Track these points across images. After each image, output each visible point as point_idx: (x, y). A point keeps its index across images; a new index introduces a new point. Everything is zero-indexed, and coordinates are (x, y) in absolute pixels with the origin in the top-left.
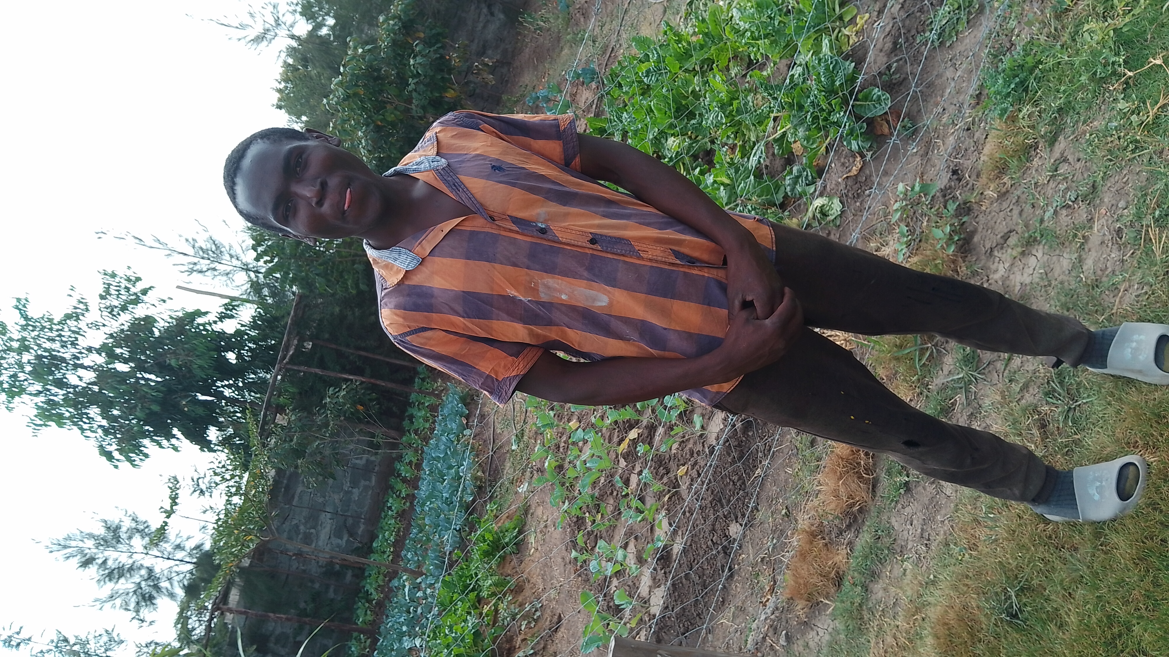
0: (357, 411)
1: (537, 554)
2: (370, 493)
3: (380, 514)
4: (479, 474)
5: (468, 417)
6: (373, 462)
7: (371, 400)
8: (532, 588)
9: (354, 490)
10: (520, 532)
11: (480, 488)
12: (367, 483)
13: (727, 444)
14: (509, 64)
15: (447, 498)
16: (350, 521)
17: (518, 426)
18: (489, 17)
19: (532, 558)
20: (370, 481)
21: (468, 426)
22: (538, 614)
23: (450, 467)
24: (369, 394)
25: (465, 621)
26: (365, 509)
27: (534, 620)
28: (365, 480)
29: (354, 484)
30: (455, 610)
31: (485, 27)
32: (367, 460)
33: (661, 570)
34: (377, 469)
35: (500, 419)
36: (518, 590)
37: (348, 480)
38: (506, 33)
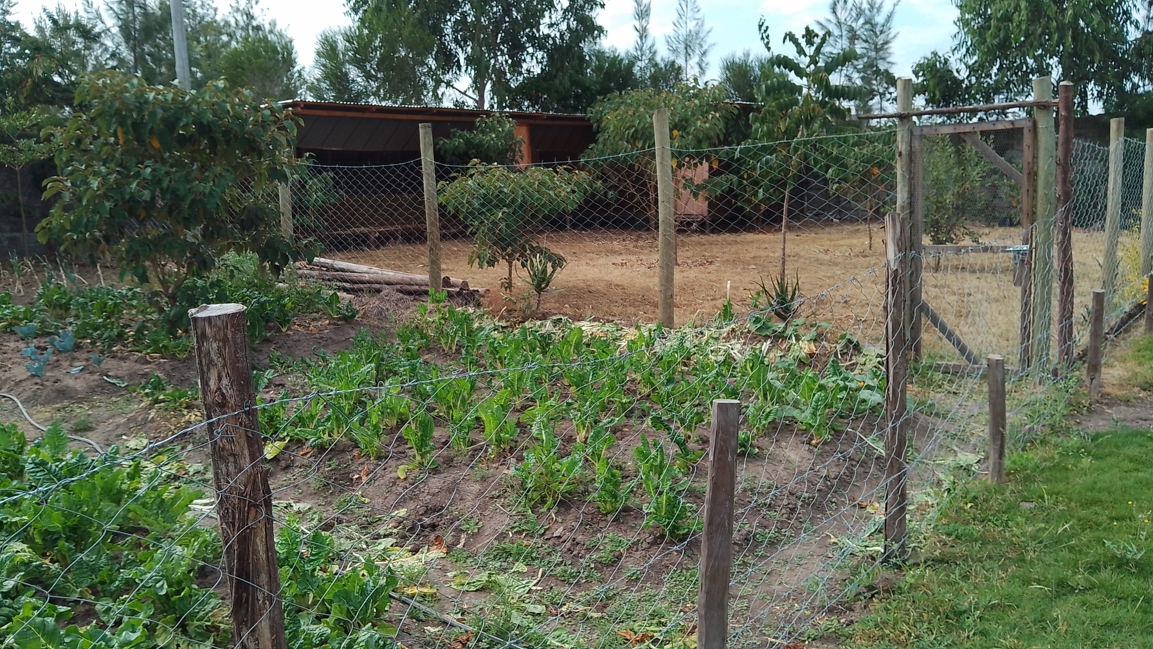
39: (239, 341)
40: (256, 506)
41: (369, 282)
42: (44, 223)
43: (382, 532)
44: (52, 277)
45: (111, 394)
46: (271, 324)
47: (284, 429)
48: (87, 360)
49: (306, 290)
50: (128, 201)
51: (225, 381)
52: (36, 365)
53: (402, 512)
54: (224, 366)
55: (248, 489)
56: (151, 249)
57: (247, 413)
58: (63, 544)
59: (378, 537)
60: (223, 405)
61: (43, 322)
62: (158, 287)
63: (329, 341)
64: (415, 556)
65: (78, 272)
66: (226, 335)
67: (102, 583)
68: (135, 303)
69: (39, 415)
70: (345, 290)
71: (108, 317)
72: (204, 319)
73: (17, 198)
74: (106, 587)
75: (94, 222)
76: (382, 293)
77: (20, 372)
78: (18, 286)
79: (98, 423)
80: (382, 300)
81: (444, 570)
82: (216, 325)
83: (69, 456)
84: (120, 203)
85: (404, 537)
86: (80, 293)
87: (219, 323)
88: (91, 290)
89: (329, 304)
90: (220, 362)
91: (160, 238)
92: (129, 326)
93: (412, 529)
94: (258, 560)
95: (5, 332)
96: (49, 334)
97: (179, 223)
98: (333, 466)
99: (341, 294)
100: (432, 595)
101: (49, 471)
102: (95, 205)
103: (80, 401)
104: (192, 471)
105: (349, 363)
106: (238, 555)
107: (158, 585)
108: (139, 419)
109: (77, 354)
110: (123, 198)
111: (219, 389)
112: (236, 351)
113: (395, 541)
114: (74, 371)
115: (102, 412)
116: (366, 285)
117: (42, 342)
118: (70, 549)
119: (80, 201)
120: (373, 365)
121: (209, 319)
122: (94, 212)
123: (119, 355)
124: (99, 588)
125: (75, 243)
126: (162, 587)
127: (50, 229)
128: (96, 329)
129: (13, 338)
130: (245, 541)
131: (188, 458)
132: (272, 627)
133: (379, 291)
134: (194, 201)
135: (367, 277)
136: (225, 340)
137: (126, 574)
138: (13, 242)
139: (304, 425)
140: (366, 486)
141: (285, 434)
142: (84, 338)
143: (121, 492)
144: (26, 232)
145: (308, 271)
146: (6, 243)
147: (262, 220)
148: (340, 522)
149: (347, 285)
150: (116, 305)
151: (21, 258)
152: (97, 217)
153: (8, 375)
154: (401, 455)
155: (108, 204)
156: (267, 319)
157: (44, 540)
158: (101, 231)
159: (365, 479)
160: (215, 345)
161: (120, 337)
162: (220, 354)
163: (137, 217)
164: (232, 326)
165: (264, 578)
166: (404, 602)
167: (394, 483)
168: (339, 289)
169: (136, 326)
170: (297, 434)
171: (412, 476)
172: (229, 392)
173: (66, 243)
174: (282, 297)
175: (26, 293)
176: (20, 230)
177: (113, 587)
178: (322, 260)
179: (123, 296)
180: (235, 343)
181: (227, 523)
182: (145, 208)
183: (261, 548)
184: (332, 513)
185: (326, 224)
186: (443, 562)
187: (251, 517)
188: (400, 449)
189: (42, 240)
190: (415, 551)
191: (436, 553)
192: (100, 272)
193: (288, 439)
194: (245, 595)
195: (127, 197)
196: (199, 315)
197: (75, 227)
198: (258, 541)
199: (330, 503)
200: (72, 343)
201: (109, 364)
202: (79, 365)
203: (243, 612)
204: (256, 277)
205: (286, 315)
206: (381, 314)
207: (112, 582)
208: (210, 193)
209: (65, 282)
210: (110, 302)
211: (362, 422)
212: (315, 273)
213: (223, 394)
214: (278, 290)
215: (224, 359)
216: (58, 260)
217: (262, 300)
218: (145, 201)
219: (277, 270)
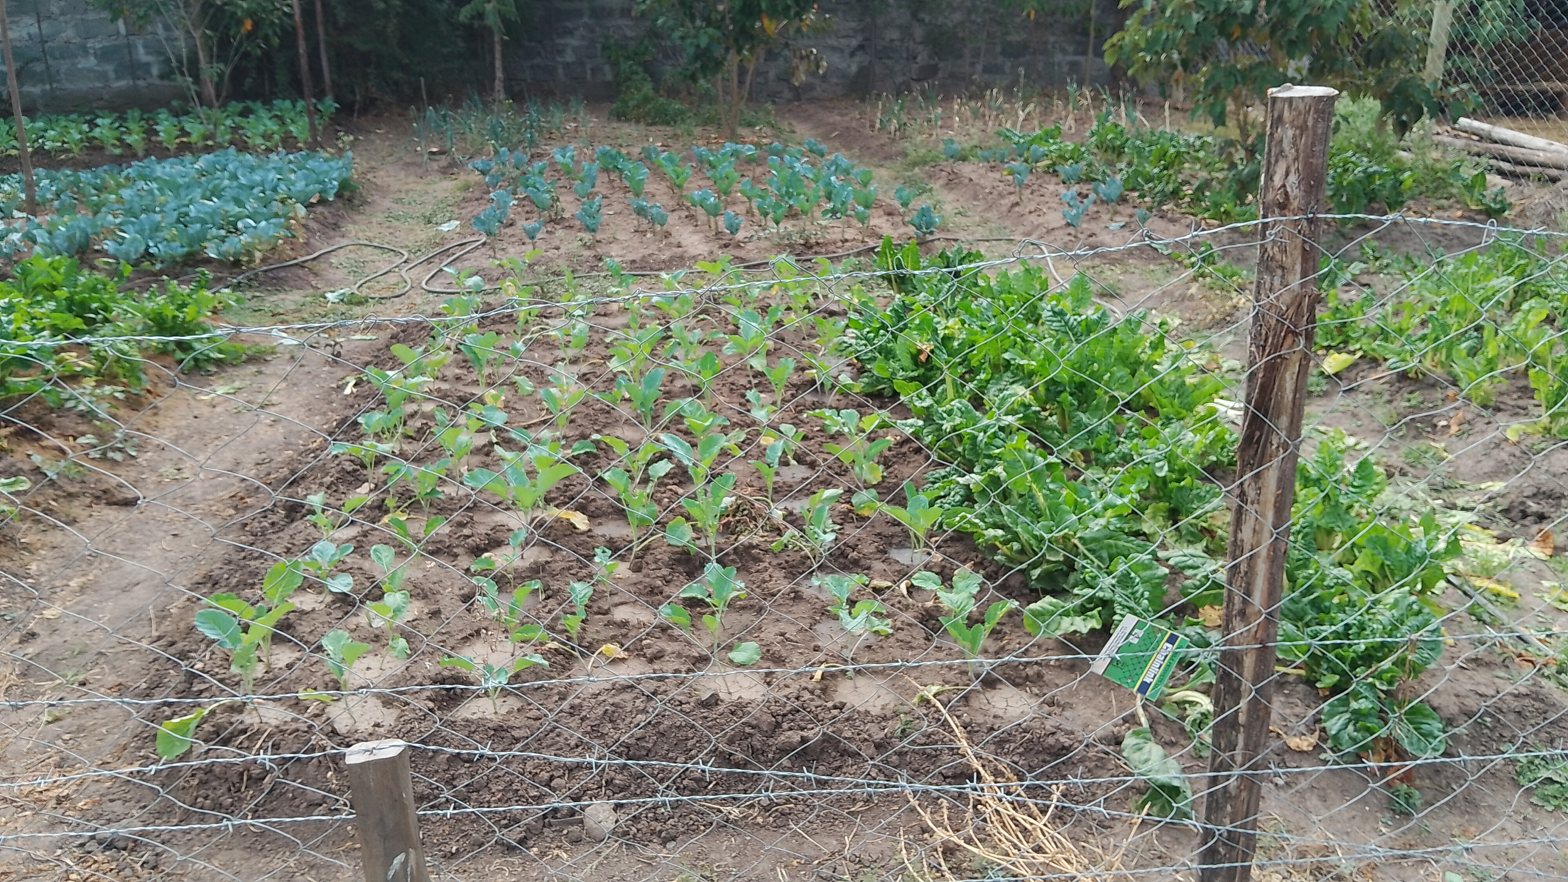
0: (240, 22)
1: (206, 411)
2: (98, 85)
3: (72, 112)
4: (258, 255)
5: (322, 202)
6: (149, 72)
7: (266, 39)
8: (148, 424)
9: (92, 58)
10: (219, 363)
11: (237, 263)
12: (112, 75)
13: (748, 730)
14: (798, 98)
15: (187, 214)
16: (39, 67)
17: (365, 292)
18: (847, 51)
19: (193, 402)
20: (118, 78)
21: (309, 206)
22: (118, 456)
23: (239, 202)
24: (275, 33)
25: (36, 331)
26: (69, 86)
27: (104, 454)
28: (116, 71)
29: (104, 55)
30: (38, 302)
31: (833, 49)
32: (148, 64)
33: (429, 699)
34: (141, 83)
35: (352, 256)
36: (134, 403)
37: (106, 44)
38: (835, 80)
39: (1320, 131)
40: (1296, 334)
41: (1543, 165)
42: (1115, 39)
43: (1460, 502)
44: (1109, 113)
45: (1150, 260)
46: (1376, 206)
47: (1358, 340)
48: (1131, 216)
49: (1438, 166)
50: (1222, 14)
51: (1293, 178)
52: (1074, 212)
53: (1497, 486)
54: (1296, 159)
55: (1291, 312)
56: (1237, 82)
57: (1310, 221)
58: (1066, 397)
59: (1454, 507)
60: (1283, 207)
61: (1090, 165)
62: (1234, 134)
63: (1455, 241)
64: (1501, 546)
65: (1142, 112)
66: (1305, 122)
67: (1097, 451)
68: (1201, 154)
69: (1066, 271)
70: (1501, 173)
71: (1166, 168)
72: (1284, 100)
73: (1088, 11)
74: (1100, 456)
75: (1174, 40)
76: (1559, 184)
77: (1055, 219)
78: (1071, 121)
79: (1128, 291)
80: (1558, 193)
81: (1539, 576)
82: (1296, 109)
83: (1090, 312)
84: (1211, 17)
85: (1491, 518)
86: (1139, 136)
87: (1301, 106)
88: (1153, 134)
89: (1469, 188)
90: (1291, 153)
91: (1251, 68)
92: (1188, 183)
93: (1506, 512)
94: (1282, 397)
95: (1046, 172)
96: (1094, 180)
97: (1281, 47)
98: (1413, 402)
99: (1494, 179)
100: (1513, 599)
101: (1066, 323)
102: (1180, 17)
103: (1113, 262)
104: (1225, 366)
105: (1474, 268)
106: (1262, 385)
107: (1158, 465)
108: (1177, 294)
109: (1120, 208)
110: (1216, 10)
111: (1284, 186)
112: (1313, 144)
113: (1476, 518)
114: (1114, 226)
115: (1135, 280)
116: (1535, 169)
117: (1085, 188)
118: (1072, 405)
119: (1163, 11)
120: (1512, 279)
121: (1291, 100)
122: (1177, 26)
123: (1169, 215)
124: (1093, 455)
125: (1146, 67)
126: (1162, 467)
127: (1121, 47)
128: (1148, 181)
129: (1054, 180)
130: (1273, 369)
131: (1224, 351)
132: (1280, 480)
133: (1554, 180)
134: (1307, 17)
135: (1541, 157)
136: (1303, 128)
137: (1125, 447)
138: (1074, 67)
139: (1386, 339)
140: (1454, 439)
141: (1358, 346)
142: (1133, 189)
143: (1139, 362)
144: (1091, 55)
145: (1450, 139)
146: (1066, 69)
147: (1398, 52)
148: (1404, 474)
149: (1506, 166)
150: (1178, 154)
151: (1080, 84)
152: (1181, 33)
153: (1041, 220)
154: (1519, 412)
155: (1196, 17)
156: (1372, 197)
157: (1047, 390)
158: (1180, 53)
159: (1454, 429)
160: (1290, 133)
161: (1175, 194)
162: (1294, 144)
163: (1228, 36)
164: (1316, 112)
165: (1284, 421)
166: (1465, 593)
167: (1498, 445)
168: (1490, 169)
169: (1196, 183)
170: (1374, 350)
171: (1529, 442)
172: (1295, 192)
173: (1136, 66)
174: (1402, 171)
175: (1077, 130)
176: (1084, 53)
177: (1107, 458)
178: (1476, 124)
179: (1189, 145)
180: (1315, 133)
181: (1257, 347)
182: (1242, 25)
183: (1289, 385)
184: (1396, 459)
185: (1496, 68)
186: (1542, 566)
187: (1286, 345)
188: (1521, 403)
189: (1109, 60)
190: (1502, 539)
191: (1535, 551)
192: (1167, 113)
193: (1359, 354)
194: (1258, 434)
195: (1222, 8)
196: (1280, 95)
197: (1151, 45)
198: (1288, 376)
199: (1396, 448)
200: (1118, 193)
201: (1155, 224)
202: (1121, 220)
203: (1252, 452)
204: (1370, 137)
205: (1400, 194)
206: (1549, 215)
207: (1108, 452)
208: (1332, 7)
209: (1123, 123)
210: (1172, 150)
211: (1473, 352)
212: (1460, 143)
213: (1286, 194)
214: (1399, 161)
215: (1297, 151)
216: (1121, 93)
217: (1371, 170)
218: (1244, 15)
219: (1403, 128)
